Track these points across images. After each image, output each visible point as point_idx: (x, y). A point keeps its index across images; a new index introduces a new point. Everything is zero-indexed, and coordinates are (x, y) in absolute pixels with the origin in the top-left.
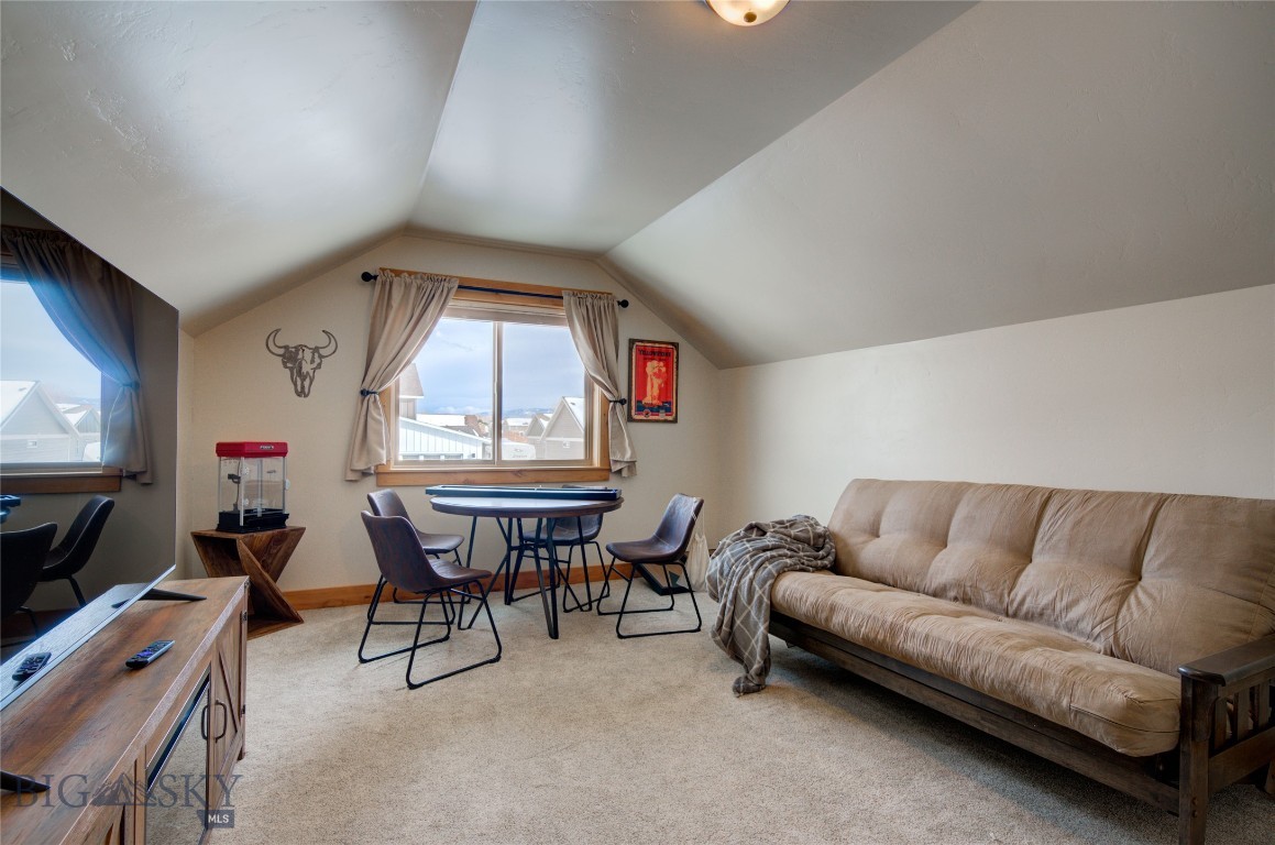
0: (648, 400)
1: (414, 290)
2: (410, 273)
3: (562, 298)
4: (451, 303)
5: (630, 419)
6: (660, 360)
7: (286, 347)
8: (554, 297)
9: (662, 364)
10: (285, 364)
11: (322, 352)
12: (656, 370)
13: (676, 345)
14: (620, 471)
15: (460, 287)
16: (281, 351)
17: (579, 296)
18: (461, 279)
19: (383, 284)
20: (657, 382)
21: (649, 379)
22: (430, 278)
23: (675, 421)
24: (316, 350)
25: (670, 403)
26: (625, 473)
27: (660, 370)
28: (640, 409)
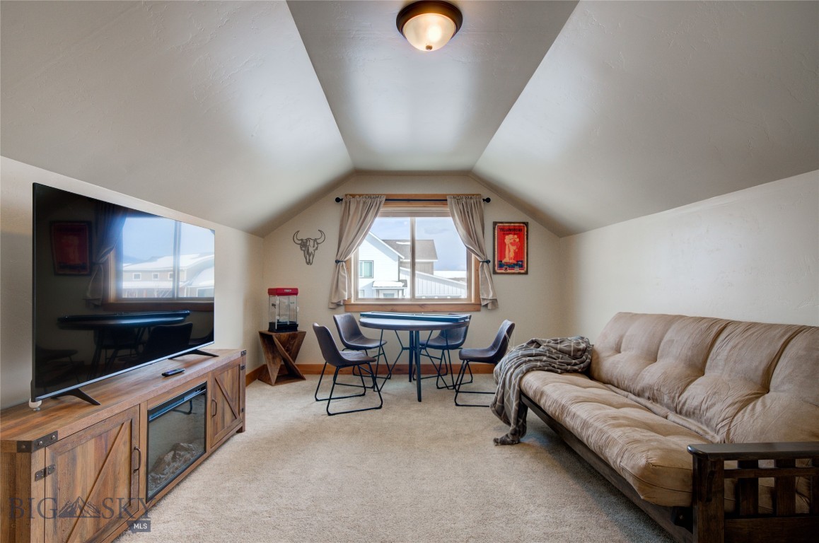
0: (506, 260)
1: (361, 205)
2: (360, 195)
3: (446, 200)
4: (382, 210)
5: (495, 273)
6: (514, 234)
7: (302, 240)
8: (442, 200)
9: (516, 236)
10: (301, 248)
11: (318, 241)
12: (512, 241)
13: (526, 224)
14: (486, 305)
15: (386, 200)
16: (300, 242)
17: (458, 198)
18: (387, 195)
19: (346, 203)
20: (513, 248)
21: (507, 247)
22: (369, 196)
23: (526, 273)
24: (315, 240)
25: (522, 261)
26: (489, 307)
27: (515, 241)
28: (501, 266)
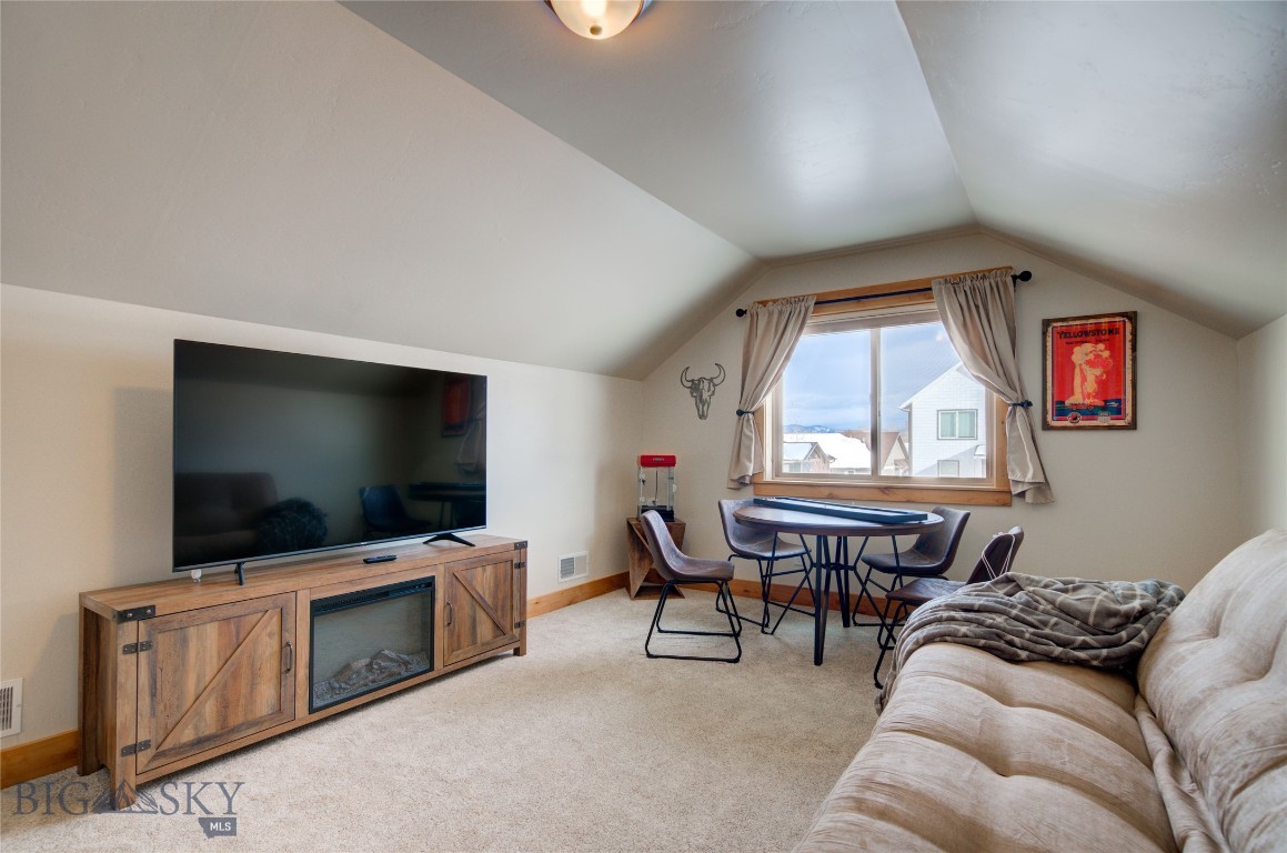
0: (1077, 398)
1: (776, 316)
2: (775, 301)
3: (930, 289)
4: (809, 322)
5: (1046, 427)
6: (1098, 342)
7: (692, 381)
8: (922, 291)
9: (1101, 346)
10: (692, 393)
11: (716, 381)
12: (1091, 356)
13: (1132, 317)
14: (1022, 495)
15: (816, 303)
16: (689, 384)
17: (954, 282)
18: (818, 295)
19: (752, 316)
20: (1092, 374)
21: (1077, 371)
22: (788, 301)
23: (1133, 426)
24: (711, 380)
25: (1119, 401)
26: (1029, 498)
27: (1097, 356)
28: (1061, 412)
